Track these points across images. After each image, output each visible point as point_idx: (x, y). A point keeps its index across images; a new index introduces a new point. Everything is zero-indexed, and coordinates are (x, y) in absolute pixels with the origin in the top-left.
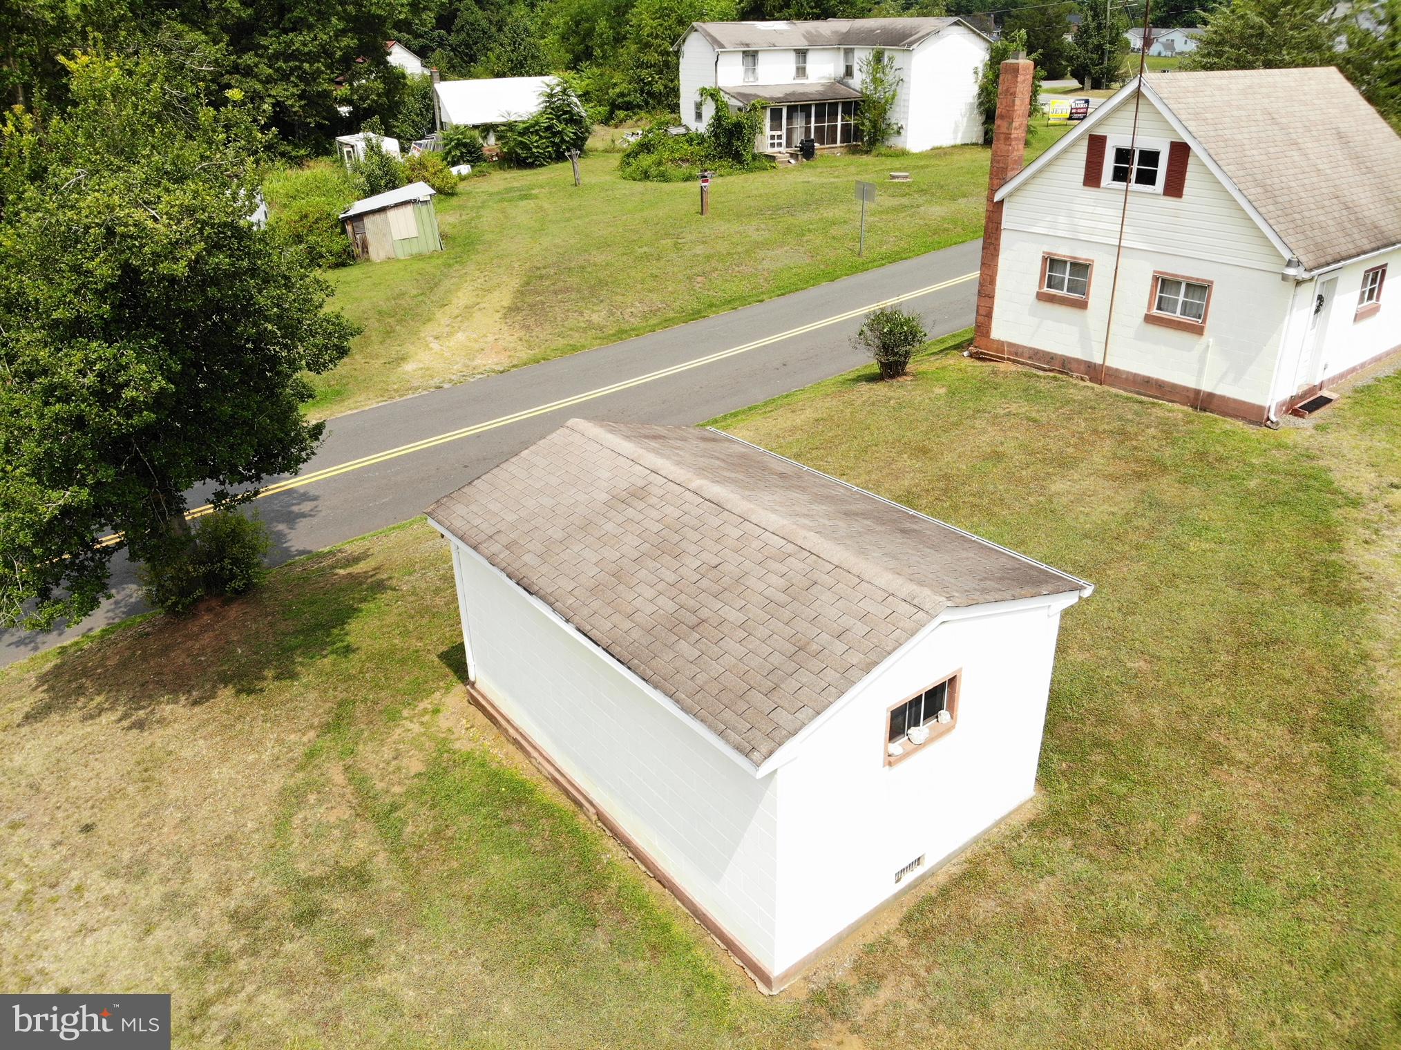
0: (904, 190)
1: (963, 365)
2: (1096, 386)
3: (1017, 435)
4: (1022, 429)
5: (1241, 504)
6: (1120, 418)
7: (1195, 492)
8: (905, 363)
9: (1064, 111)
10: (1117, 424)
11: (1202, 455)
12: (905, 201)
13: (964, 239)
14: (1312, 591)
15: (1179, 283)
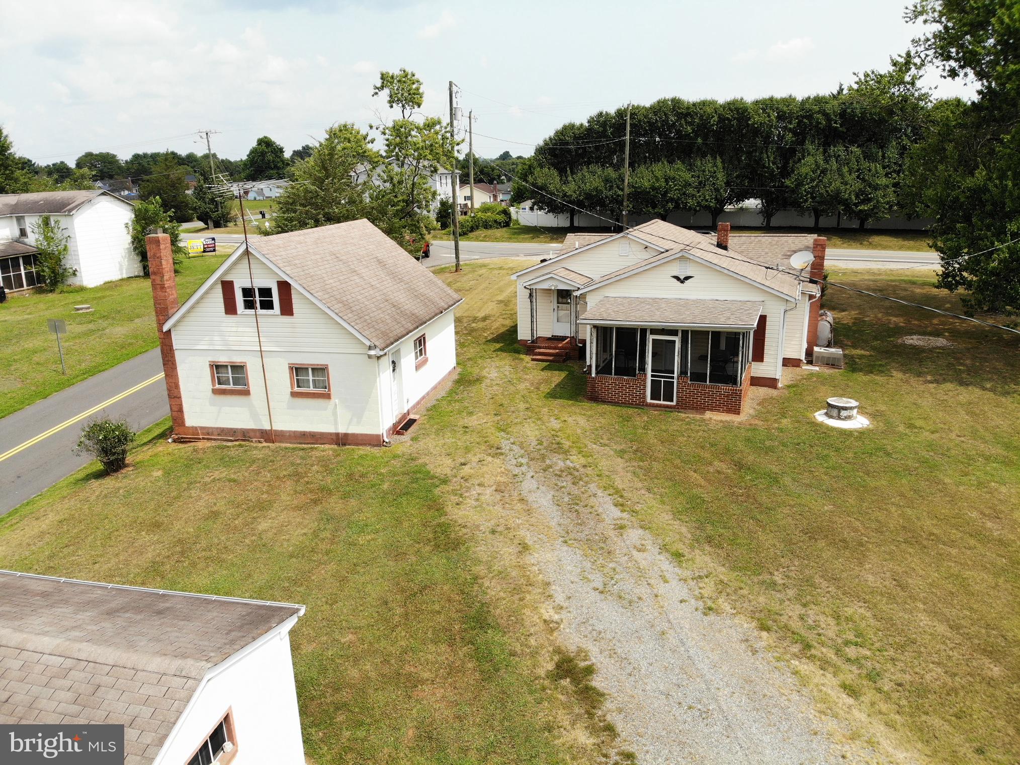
0: (90, 318)
1: (170, 450)
2: (270, 445)
3: (225, 494)
4: (227, 489)
5: (383, 502)
6: (293, 464)
7: (353, 502)
8: (124, 459)
9: (199, 247)
10: (291, 469)
11: (350, 476)
12: (91, 326)
13: (147, 348)
14: (437, 546)
15: (307, 369)
